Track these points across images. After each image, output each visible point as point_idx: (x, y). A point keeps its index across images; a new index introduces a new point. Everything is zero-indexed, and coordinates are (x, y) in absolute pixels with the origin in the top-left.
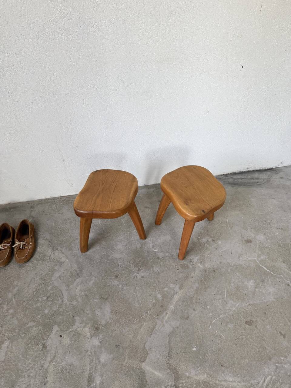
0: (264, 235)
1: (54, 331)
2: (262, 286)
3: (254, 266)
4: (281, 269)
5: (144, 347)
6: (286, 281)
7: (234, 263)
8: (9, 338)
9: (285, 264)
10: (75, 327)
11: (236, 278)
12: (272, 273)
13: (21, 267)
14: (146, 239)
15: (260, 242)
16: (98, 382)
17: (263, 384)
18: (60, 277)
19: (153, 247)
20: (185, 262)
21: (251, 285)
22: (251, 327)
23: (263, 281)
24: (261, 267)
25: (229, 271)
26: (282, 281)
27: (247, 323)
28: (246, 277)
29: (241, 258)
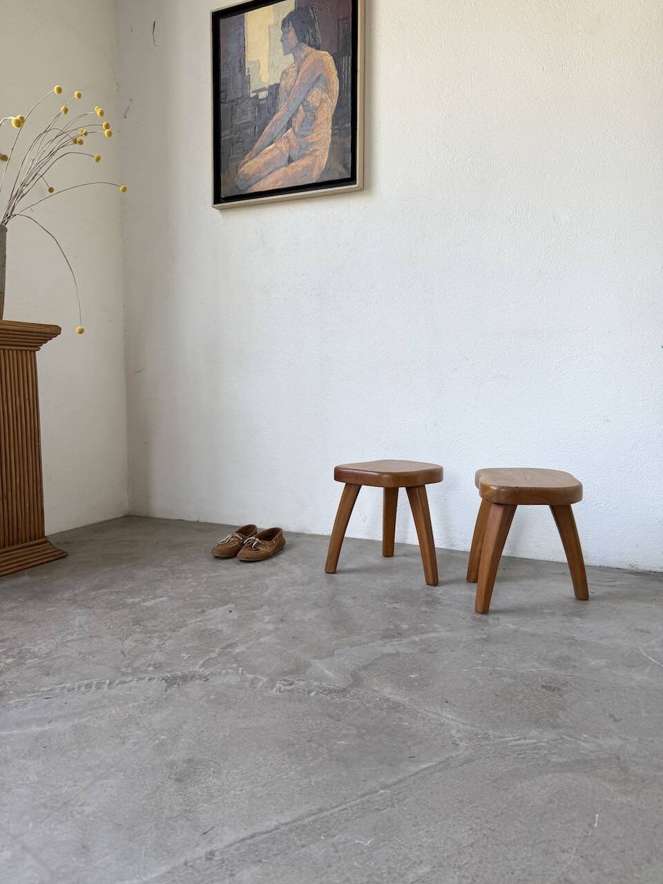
1: (226, 607)
2: (622, 670)
3: (627, 651)
5: (334, 651)
7: (584, 639)
8: (170, 596)
10: (255, 611)
13: (238, 564)
14: (437, 588)
16: (237, 650)
17: (510, 741)
18: (277, 580)
19: (441, 594)
20: (484, 617)
21: (597, 663)
22: (550, 693)
23: (630, 666)
24: (644, 656)
27: (543, 687)
28: (595, 655)
29: (605, 640)
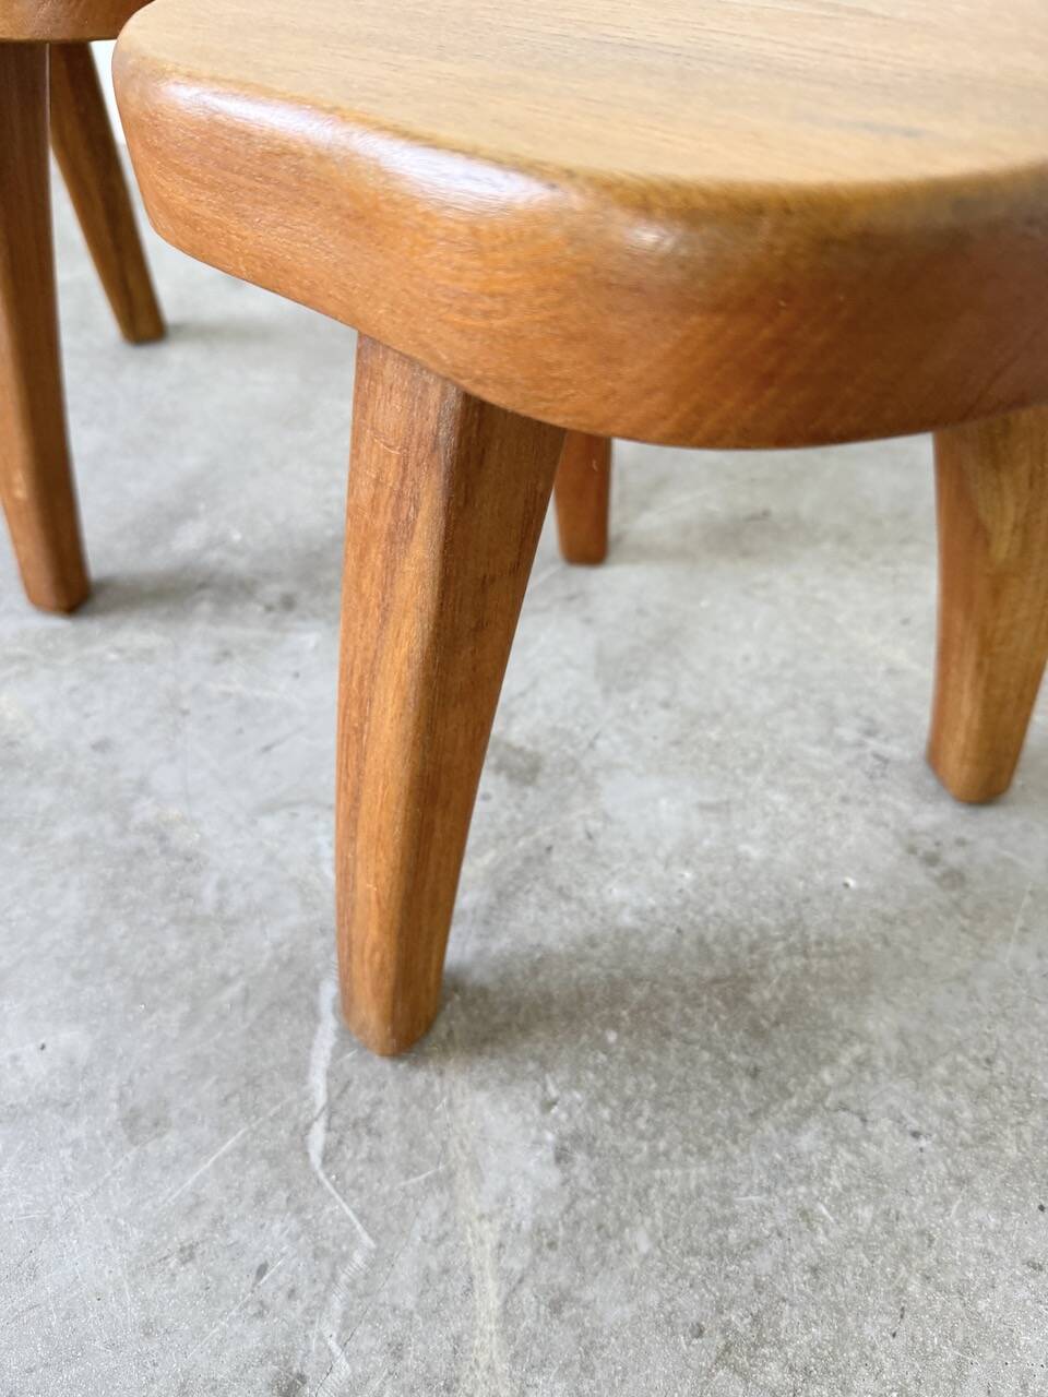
0: (703, 807)
2: (66, 1153)
3: (268, 955)
4: (446, 1181)
6: (329, 1330)
7: (174, 812)
9: (553, 1177)
11: (18, 911)
12: (318, 1138)
15: (595, 825)
21: (15, 1058)
23: (138, 1123)
24: (314, 1013)
25: (63, 832)
26: (292, 1294)
28: (80, 975)
29: (269, 824)
